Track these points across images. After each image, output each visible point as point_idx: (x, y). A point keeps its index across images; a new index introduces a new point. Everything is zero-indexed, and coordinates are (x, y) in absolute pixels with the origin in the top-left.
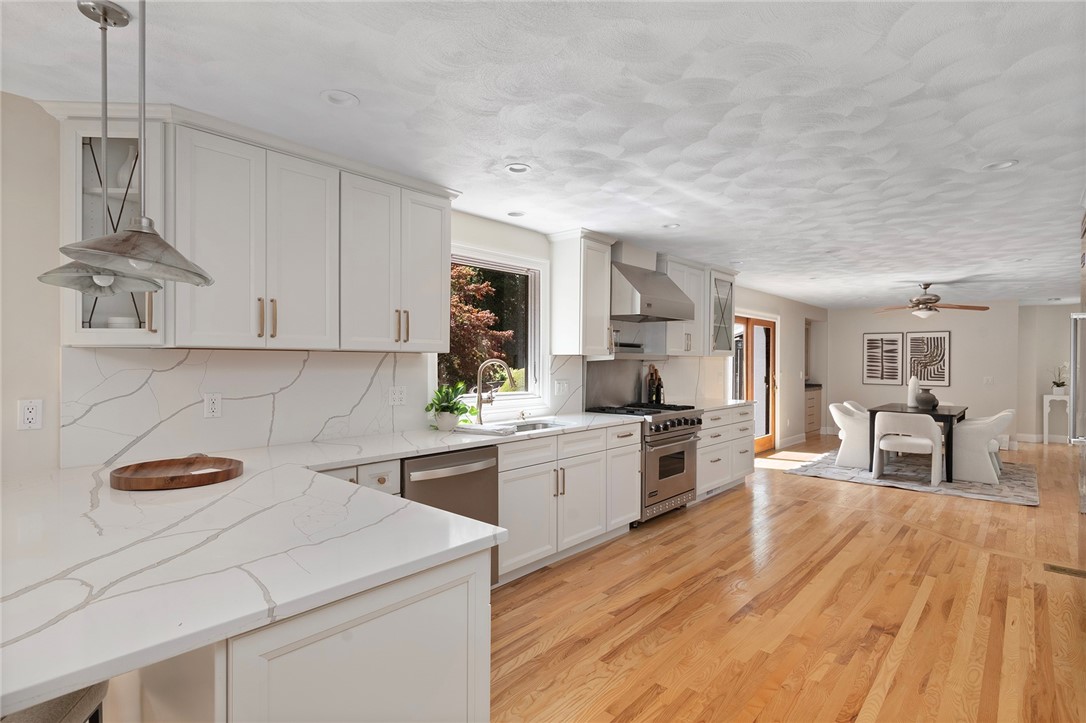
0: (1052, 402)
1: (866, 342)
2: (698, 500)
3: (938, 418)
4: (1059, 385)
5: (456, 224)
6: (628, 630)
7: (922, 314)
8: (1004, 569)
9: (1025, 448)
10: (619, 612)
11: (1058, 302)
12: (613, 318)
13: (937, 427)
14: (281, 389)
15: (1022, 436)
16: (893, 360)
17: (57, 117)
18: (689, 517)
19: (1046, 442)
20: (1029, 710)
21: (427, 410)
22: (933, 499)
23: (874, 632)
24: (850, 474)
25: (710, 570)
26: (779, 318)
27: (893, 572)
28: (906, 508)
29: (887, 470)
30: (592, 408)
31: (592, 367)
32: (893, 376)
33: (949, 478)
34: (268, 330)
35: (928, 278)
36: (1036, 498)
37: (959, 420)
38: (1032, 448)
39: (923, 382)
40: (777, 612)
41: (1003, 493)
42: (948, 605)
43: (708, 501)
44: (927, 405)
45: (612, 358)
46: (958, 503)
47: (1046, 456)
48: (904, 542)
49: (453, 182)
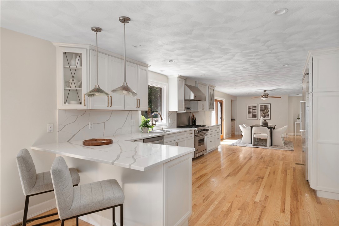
0: (297, 124)
1: (248, 107)
2: (207, 152)
3: (269, 128)
4: (299, 119)
5: (150, 75)
6: (201, 182)
7: (264, 99)
8: (286, 165)
9: (290, 137)
10: (197, 179)
11: (298, 95)
12: (185, 100)
13: (268, 131)
14: (106, 121)
15: (289, 134)
16: (255, 112)
17: (56, 46)
18: (205, 157)
19: (295, 135)
20: (292, 189)
21: (140, 127)
22: (268, 150)
23: (259, 178)
24: (246, 145)
25: (216, 169)
26: (224, 99)
27: (261, 166)
28: (262, 152)
29: (255, 143)
30: (178, 127)
31: (178, 115)
32: (255, 117)
33: (272, 145)
34: (110, 105)
35: (265, 89)
36: (293, 149)
37: (274, 129)
38: (292, 137)
39: (264, 119)
40: (235, 176)
41: (285, 148)
42: (274, 172)
43: (209, 153)
44: (265, 124)
45: (185, 112)
46: (274, 151)
47: (295, 139)
48: (262, 160)
49: (149, 63)
